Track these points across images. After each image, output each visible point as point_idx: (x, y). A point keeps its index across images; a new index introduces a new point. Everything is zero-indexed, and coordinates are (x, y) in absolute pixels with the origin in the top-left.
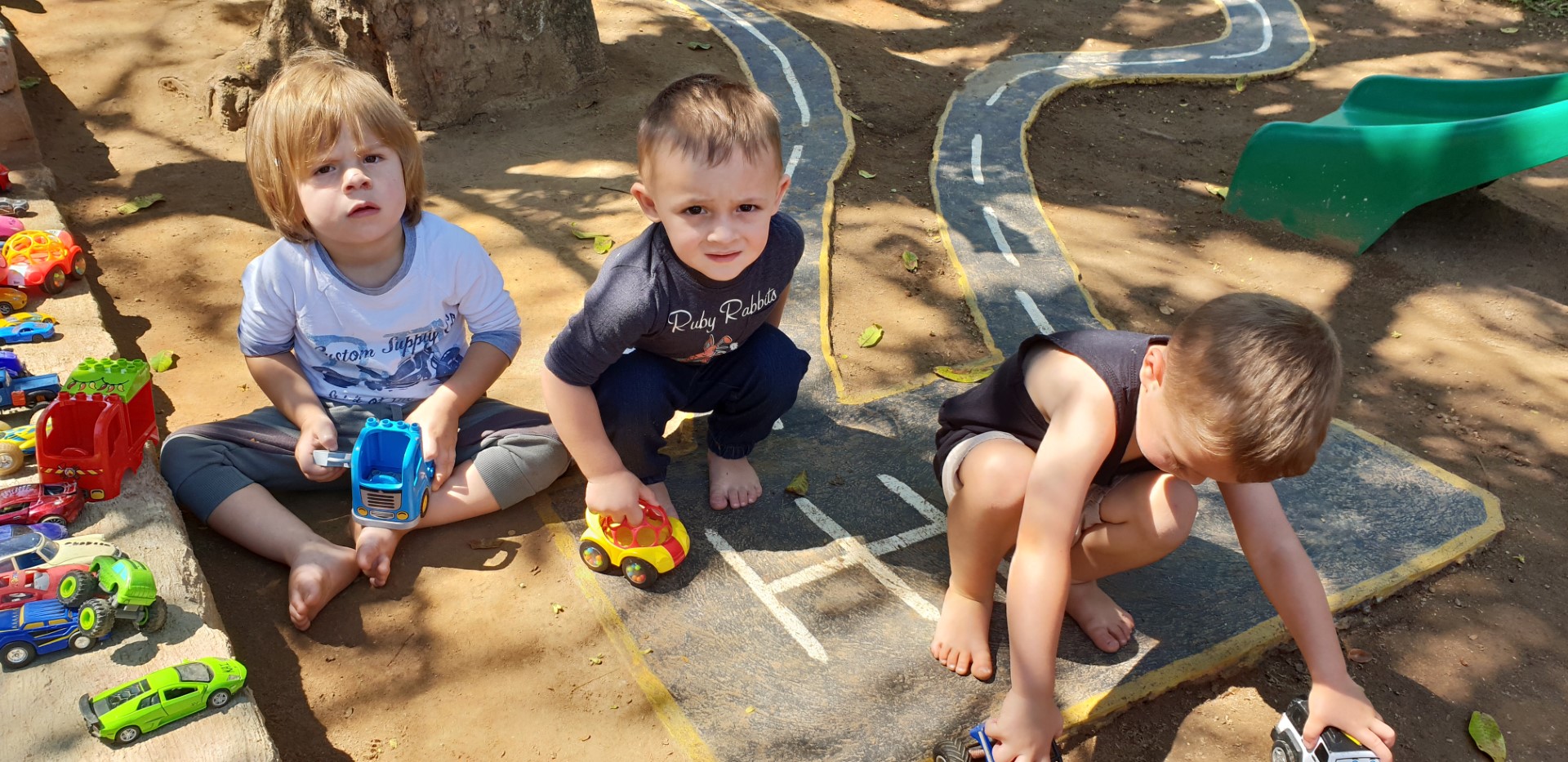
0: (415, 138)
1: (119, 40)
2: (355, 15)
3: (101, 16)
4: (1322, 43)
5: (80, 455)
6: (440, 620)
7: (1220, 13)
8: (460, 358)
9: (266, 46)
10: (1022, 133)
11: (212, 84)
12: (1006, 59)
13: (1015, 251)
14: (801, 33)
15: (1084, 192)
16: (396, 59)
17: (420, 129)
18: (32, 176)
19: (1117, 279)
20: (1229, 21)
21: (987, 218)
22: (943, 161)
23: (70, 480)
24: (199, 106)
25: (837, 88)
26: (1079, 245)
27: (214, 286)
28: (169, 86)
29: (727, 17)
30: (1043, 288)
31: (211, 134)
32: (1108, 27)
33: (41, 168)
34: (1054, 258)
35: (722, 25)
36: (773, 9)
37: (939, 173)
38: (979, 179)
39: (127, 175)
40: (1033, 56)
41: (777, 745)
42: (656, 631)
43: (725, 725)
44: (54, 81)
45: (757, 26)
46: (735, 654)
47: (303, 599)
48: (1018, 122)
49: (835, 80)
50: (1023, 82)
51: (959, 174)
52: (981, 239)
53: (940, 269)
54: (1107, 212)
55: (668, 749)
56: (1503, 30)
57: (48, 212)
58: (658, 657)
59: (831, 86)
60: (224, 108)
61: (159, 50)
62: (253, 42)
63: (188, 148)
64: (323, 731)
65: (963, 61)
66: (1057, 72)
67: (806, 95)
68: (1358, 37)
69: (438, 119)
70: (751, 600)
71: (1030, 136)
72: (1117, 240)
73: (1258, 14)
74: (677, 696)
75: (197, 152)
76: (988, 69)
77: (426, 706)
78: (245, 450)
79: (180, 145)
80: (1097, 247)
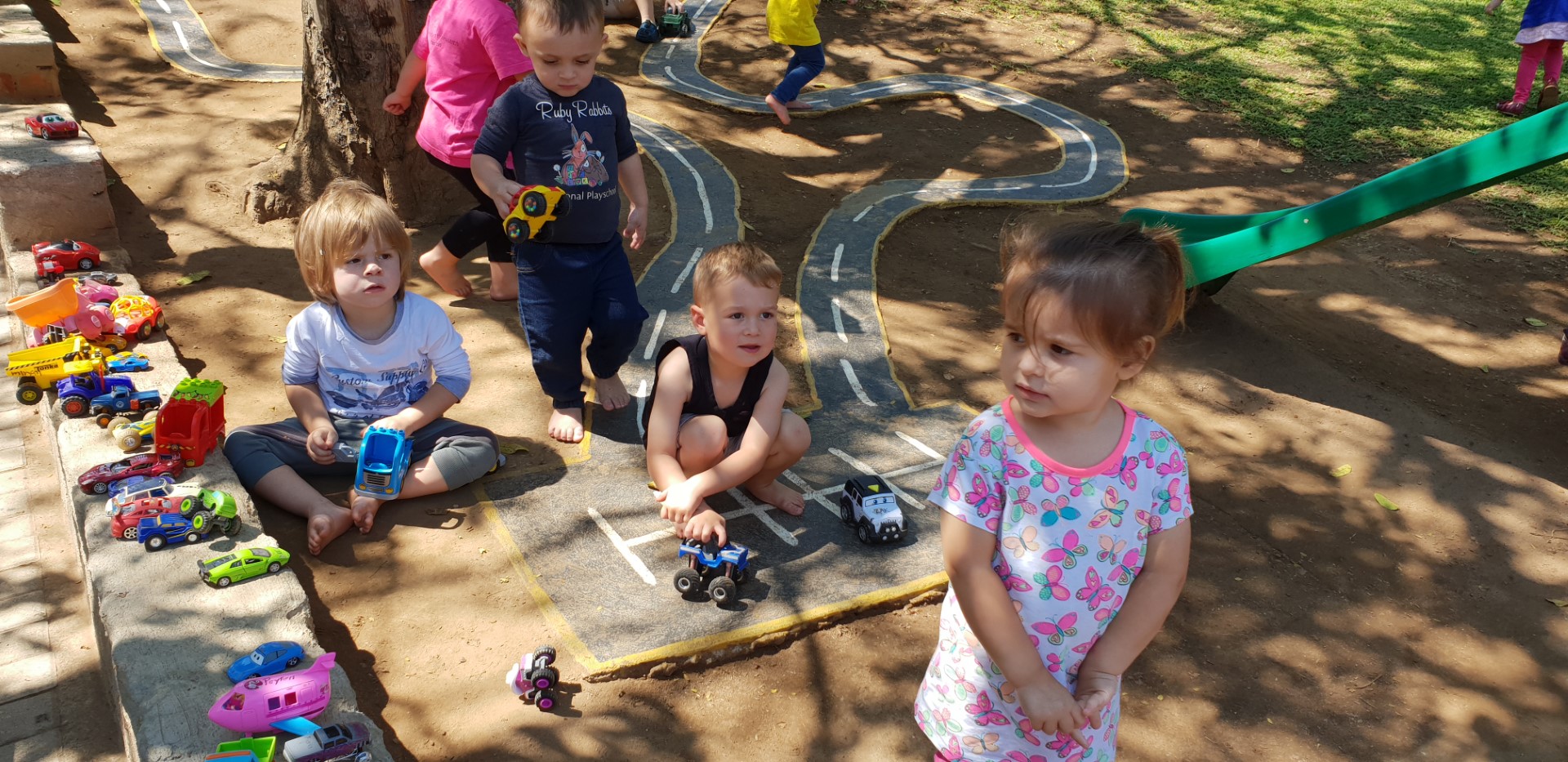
0: (404, 233)
1: (174, 151)
2: (362, 140)
3: (159, 130)
4: (1134, 176)
5: (181, 437)
6: (405, 554)
7: (1059, 149)
8: (426, 389)
9: (291, 160)
10: (876, 243)
11: (248, 188)
12: (879, 184)
13: (847, 331)
14: (716, 159)
15: (915, 291)
16: (391, 175)
17: (407, 227)
18: (114, 255)
19: (918, 353)
20: (1064, 156)
21: (833, 307)
22: (810, 263)
23: (177, 452)
24: (236, 204)
25: (738, 204)
26: (897, 329)
27: (251, 339)
28: (214, 188)
29: (659, 144)
30: (859, 356)
31: (245, 226)
32: (966, 159)
33: (118, 248)
34: (874, 338)
35: (654, 150)
36: (697, 138)
37: (805, 272)
38: (835, 278)
39: (182, 256)
40: (900, 182)
41: (614, 627)
42: (546, 565)
43: (582, 616)
44: (125, 182)
45: (681, 151)
46: (595, 579)
47: (318, 533)
48: (875, 235)
49: (738, 197)
50: (887, 204)
51: (820, 274)
52: (823, 321)
53: (790, 342)
54: (927, 306)
55: (544, 628)
56: (1283, 170)
57: (130, 283)
58: (545, 579)
59: (733, 201)
60: (256, 207)
61: (205, 159)
62: (280, 156)
63: (228, 236)
64: (328, 611)
65: (845, 184)
66: (915, 197)
67: (712, 209)
68: (1165, 172)
69: (422, 220)
70: (612, 550)
71: (882, 247)
72: (928, 327)
73: (1090, 152)
74: (555, 600)
75: (235, 239)
76: (862, 191)
77: (396, 601)
78: (280, 443)
79: (221, 234)
80: (911, 331)
